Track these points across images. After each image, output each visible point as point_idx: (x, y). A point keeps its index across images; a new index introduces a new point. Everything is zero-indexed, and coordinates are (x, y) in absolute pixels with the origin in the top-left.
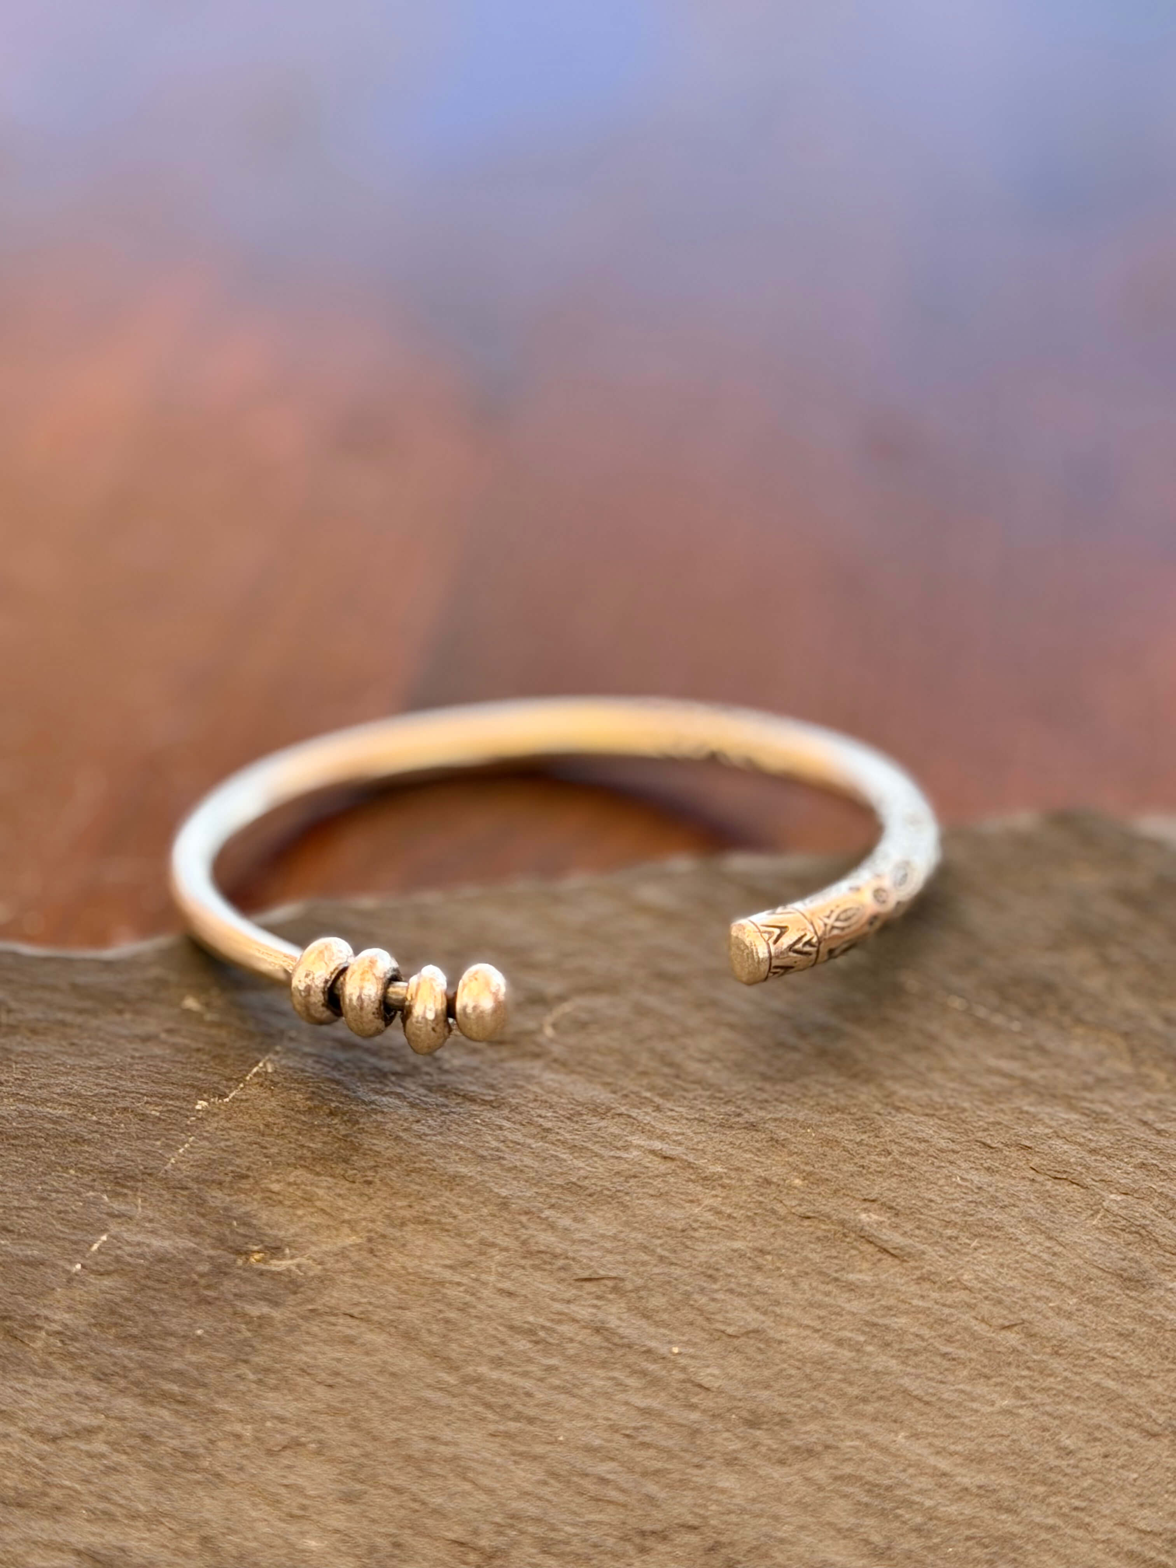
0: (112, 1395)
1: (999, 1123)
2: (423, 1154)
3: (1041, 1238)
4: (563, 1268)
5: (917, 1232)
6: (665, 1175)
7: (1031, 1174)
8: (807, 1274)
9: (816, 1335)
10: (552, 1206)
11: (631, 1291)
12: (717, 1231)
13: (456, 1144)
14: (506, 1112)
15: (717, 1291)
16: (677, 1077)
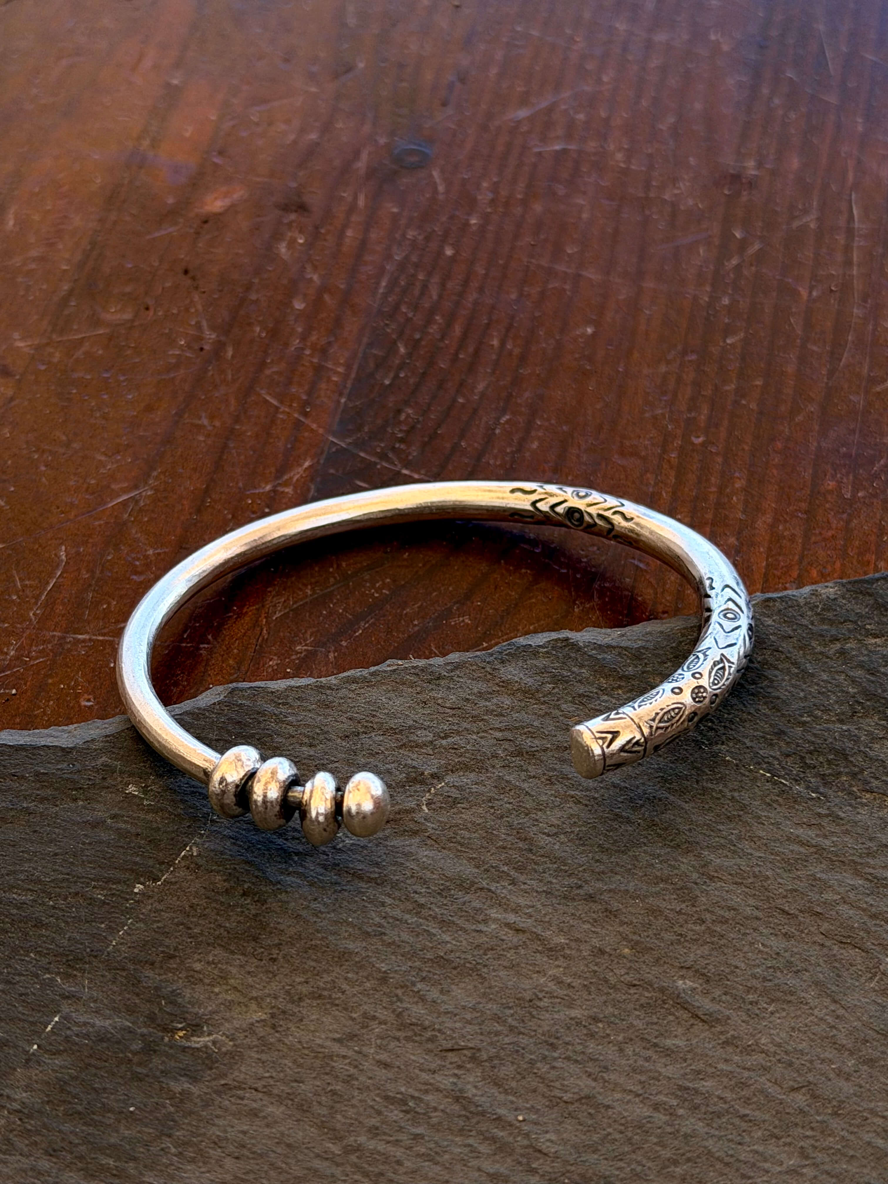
0: (59, 1170)
1: (796, 890)
2: (318, 931)
3: (827, 1001)
4: (431, 1040)
5: (724, 998)
6: (516, 948)
7: (819, 938)
8: (631, 1040)
9: (637, 1100)
10: (423, 979)
11: (486, 1061)
12: (558, 1000)
13: (346, 921)
14: (388, 889)
15: (555, 1059)
16: (531, 850)
